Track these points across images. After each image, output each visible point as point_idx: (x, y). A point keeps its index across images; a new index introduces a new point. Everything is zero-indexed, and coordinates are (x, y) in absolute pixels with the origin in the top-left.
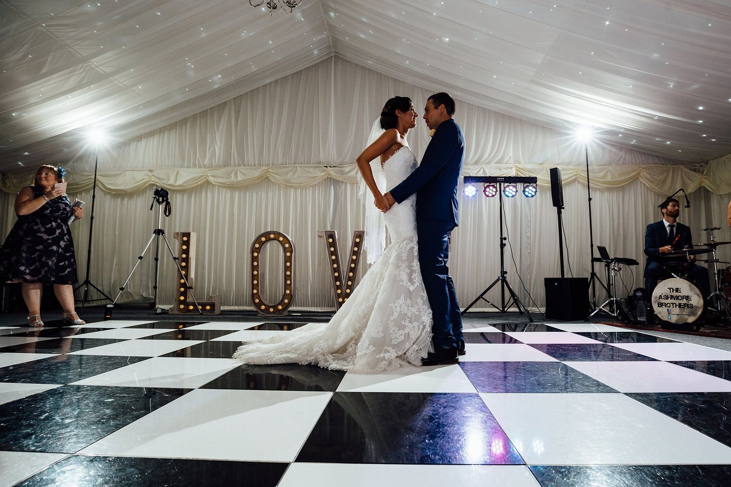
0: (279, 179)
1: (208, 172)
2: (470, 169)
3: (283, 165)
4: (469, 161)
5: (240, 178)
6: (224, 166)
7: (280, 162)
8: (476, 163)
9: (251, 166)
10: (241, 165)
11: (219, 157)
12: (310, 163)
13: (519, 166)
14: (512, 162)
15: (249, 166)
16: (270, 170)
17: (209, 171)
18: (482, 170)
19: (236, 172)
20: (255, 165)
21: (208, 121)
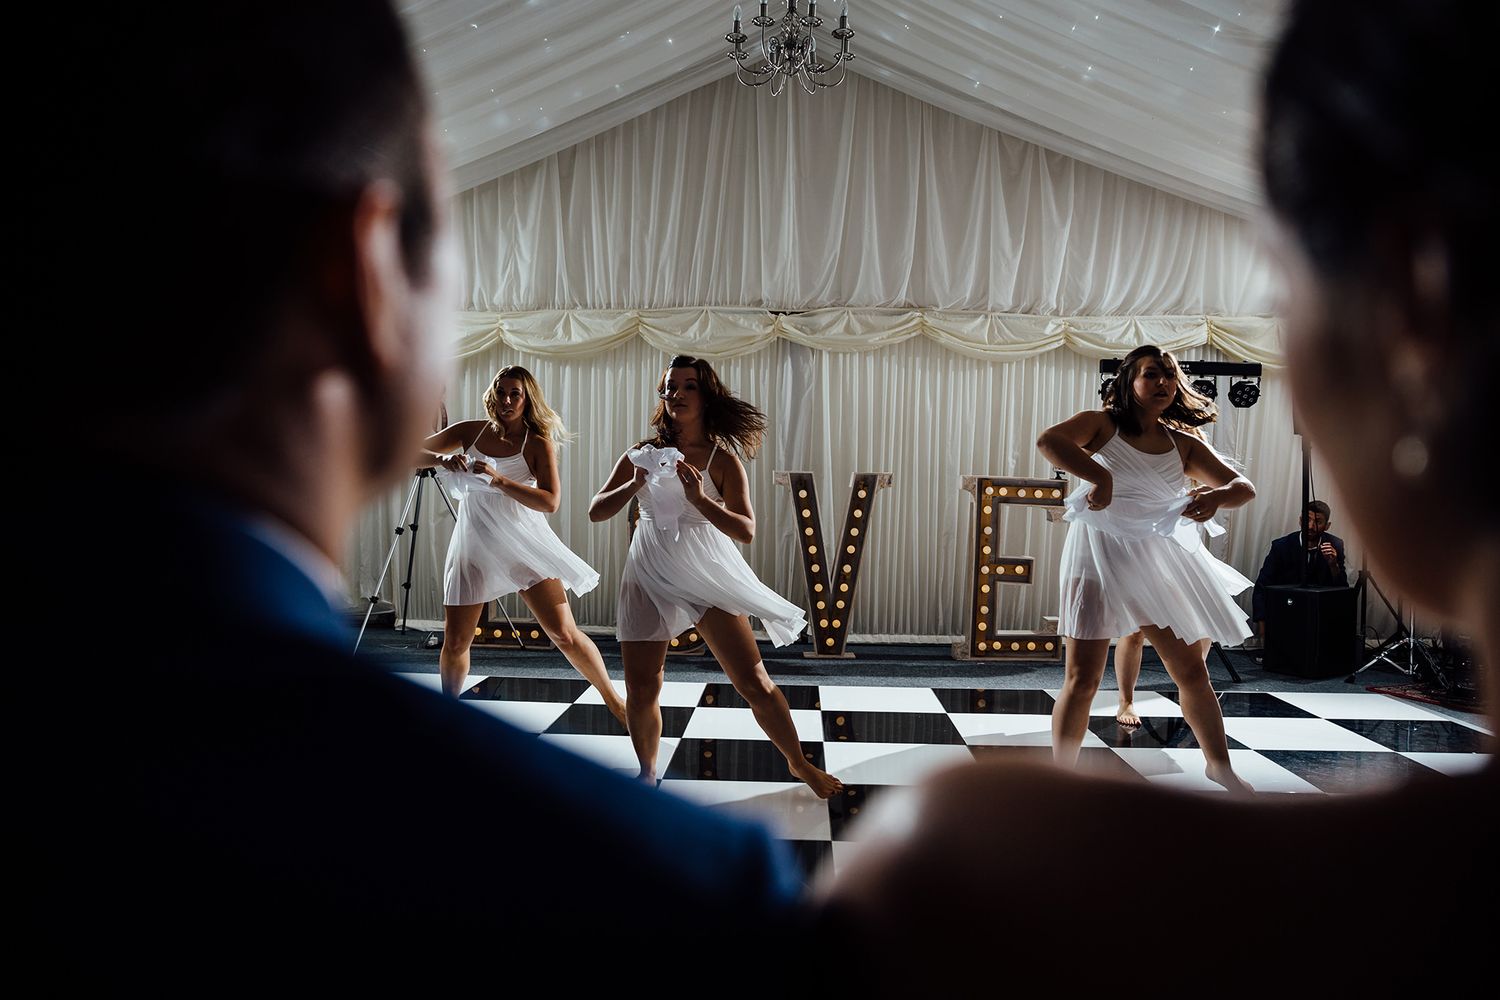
0: (667, 341)
1: (501, 321)
2: (1104, 326)
3: (674, 305)
4: (1103, 307)
5: (577, 337)
6: (538, 309)
7: (667, 299)
8: (1121, 311)
9: (601, 307)
10: (575, 305)
11: (528, 289)
12: (737, 303)
13: (1217, 320)
14: (1201, 311)
15: (594, 307)
16: (644, 319)
17: (502, 318)
18: (1133, 329)
19: (567, 322)
20: (609, 306)
21: (499, 201)
